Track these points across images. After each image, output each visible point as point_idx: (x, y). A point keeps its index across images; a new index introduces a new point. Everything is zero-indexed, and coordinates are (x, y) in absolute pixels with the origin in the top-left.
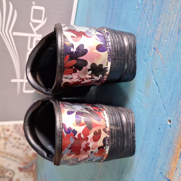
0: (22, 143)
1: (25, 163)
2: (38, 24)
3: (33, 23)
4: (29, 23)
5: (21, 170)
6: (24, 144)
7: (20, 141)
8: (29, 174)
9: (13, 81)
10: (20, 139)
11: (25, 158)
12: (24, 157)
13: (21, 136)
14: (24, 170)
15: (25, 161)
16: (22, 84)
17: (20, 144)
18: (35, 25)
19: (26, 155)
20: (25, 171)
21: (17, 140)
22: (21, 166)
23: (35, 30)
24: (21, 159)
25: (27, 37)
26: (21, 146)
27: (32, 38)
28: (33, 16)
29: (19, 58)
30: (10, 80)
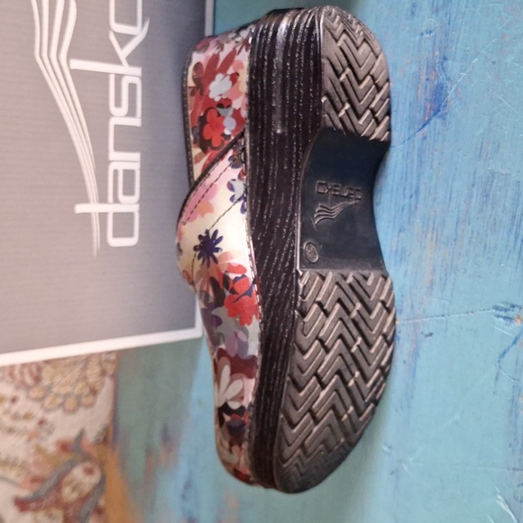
0: (22, 412)
1: (35, 480)
2: (129, 37)
3: (117, 35)
4: (108, 34)
5: (22, 505)
6: (27, 417)
7: (15, 408)
8: (50, 516)
9: (80, 208)
10: (14, 400)
11: (36, 463)
12: (31, 461)
13: (17, 388)
14: (33, 505)
15: (36, 471)
16: (103, 216)
17: (16, 417)
18: (124, 39)
19: (39, 450)
20: (36, 510)
21: (7, 405)
22: (24, 493)
23: (123, 53)
24: (23, 466)
25: (106, 75)
26: (20, 425)
27: (119, 77)
28: (116, 15)
29: (91, 136)
30: (73, 207)
